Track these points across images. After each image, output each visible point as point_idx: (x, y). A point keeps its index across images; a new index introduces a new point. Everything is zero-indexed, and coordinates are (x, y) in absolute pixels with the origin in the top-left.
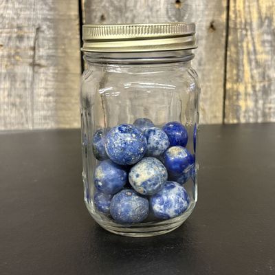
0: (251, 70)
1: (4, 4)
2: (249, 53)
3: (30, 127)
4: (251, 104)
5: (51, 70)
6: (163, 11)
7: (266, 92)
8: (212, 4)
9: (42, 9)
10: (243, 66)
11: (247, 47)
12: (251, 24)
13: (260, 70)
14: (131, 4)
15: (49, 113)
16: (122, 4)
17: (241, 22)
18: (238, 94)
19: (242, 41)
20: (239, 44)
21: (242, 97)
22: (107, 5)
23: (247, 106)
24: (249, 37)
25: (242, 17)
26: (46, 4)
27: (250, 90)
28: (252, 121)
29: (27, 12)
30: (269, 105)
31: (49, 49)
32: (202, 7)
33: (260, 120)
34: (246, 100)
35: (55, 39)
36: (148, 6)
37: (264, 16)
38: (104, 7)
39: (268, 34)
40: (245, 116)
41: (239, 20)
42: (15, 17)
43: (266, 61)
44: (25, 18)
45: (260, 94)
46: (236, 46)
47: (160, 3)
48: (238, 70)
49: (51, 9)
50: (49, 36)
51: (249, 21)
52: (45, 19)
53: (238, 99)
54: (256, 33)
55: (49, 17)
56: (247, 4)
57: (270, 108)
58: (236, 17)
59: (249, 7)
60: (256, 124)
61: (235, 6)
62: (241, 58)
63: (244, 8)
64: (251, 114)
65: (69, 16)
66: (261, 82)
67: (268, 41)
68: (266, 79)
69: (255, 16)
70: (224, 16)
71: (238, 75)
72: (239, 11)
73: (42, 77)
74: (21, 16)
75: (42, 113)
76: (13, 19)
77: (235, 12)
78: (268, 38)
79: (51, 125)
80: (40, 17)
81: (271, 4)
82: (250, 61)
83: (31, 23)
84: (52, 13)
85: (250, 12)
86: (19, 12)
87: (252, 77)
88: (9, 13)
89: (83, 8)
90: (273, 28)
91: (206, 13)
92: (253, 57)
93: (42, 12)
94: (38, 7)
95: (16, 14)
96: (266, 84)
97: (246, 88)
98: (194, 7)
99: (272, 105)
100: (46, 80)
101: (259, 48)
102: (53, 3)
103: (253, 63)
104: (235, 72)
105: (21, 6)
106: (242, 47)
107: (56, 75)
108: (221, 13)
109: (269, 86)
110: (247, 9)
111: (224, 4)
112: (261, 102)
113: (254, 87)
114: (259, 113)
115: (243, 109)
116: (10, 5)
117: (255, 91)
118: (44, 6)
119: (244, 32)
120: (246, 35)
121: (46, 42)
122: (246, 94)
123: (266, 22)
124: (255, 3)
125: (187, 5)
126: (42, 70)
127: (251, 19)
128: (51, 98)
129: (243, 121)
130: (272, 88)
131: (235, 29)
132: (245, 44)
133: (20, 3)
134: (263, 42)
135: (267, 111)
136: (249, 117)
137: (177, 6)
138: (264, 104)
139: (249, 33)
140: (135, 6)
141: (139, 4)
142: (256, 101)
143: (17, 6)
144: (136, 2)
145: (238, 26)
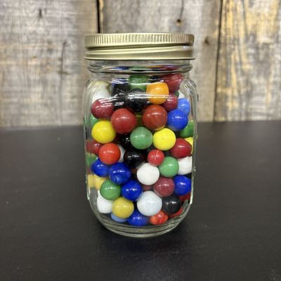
0: (237, 78)
1: (36, 22)
2: (236, 64)
3: (59, 123)
4: (236, 105)
5: (75, 77)
6: (166, 29)
7: (249, 95)
8: (207, 23)
9: (68, 27)
10: (231, 74)
11: (235, 59)
12: (238, 40)
13: (245, 78)
14: (140, 22)
15: (74, 112)
16: (133, 23)
17: (230, 38)
18: (226, 97)
19: (230, 54)
20: (228, 57)
21: (230, 99)
22: (121, 24)
23: (233, 106)
24: (237, 51)
25: (232, 34)
26: (71, 23)
27: (236, 94)
28: (237, 119)
29: (55, 30)
30: (250, 106)
31: (74, 59)
32: (198, 26)
33: (243, 118)
34: (232, 102)
35: (78, 52)
36: (155, 24)
37: (249, 33)
38: (118, 25)
39: (252, 47)
40: (231, 116)
41: (228, 36)
42: (46, 33)
43: (250, 70)
44: (54, 35)
45: (243, 97)
46: (226, 58)
47: (163, 22)
48: (227, 78)
49: (75, 27)
50: (74, 49)
51: (237, 37)
52: (70, 35)
53: (226, 101)
54: (242, 47)
55: (73, 34)
56: (236, 23)
57: (251, 109)
58: (226, 35)
59: (237, 25)
60: (240, 123)
61: (226, 25)
62: (229, 67)
63: (233, 26)
64: (236, 113)
65: (90, 33)
66: (244, 87)
67: (251, 54)
68: (249, 85)
69: (242, 33)
70: (216, 33)
71: (227, 82)
72: (229, 29)
73: (68, 82)
74: (51, 33)
75: (69, 112)
76: (44, 35)
77: (226, 30)
78: (252, 51)
79: (76, 122)
80: (66, 33)
81: (255, 23)
82: (237, 70)
83: (59, 38)
84: (76, 30)
85: (238, 30)
86: (48, 29)
87: (238, 83)
88: (41, 30)
89: (102, 26)
90: (256, 43)
91: (202, 30)
92: (239, 67)
93: (67, 29)
94: (65, 25)
95: (46, 31)
96: (249, 89)
97: (233, 92)
98: (192, 25)
99: (253, 106)
100: (72, 85)
101: (244, 60)
102: (77, 21)
103: (239, 73)
104: (224, 79)
105: (50, 24)
106: (230, 59)
107: (79, 81)
108: (214, 30)
109: (252, 91)
110: (235, 28)
111: (217, 23)
112: (244, 104)
113: (239, 91)
114: (243, 112)
115: (230, 109)
116: (41, 23)
117: (240, 95)
118: (69, 25)
119: (232, 47)
120: (234, 49)
121: (71, 55)
122: (233, 97)
123: (251, 38)
124: (242, 23)
125: (186, 24)
126: (68, 77)
127: (238, 35)
128: (75, 100)
129: (230, 119)
130: (254, 92)
131: (226, 44)
132: (232, 57)
133: (49, 22)
134: (248, 55)
135: (249, 111)
136: (235, 116)
137: (178, 24)
138: (247, 105)
139: (236, 47)
140: (144, 25)
141: (147, 23)
142: (241, 103)
143: (47, 24)
144: (144, 21)
145: (228, 42)
